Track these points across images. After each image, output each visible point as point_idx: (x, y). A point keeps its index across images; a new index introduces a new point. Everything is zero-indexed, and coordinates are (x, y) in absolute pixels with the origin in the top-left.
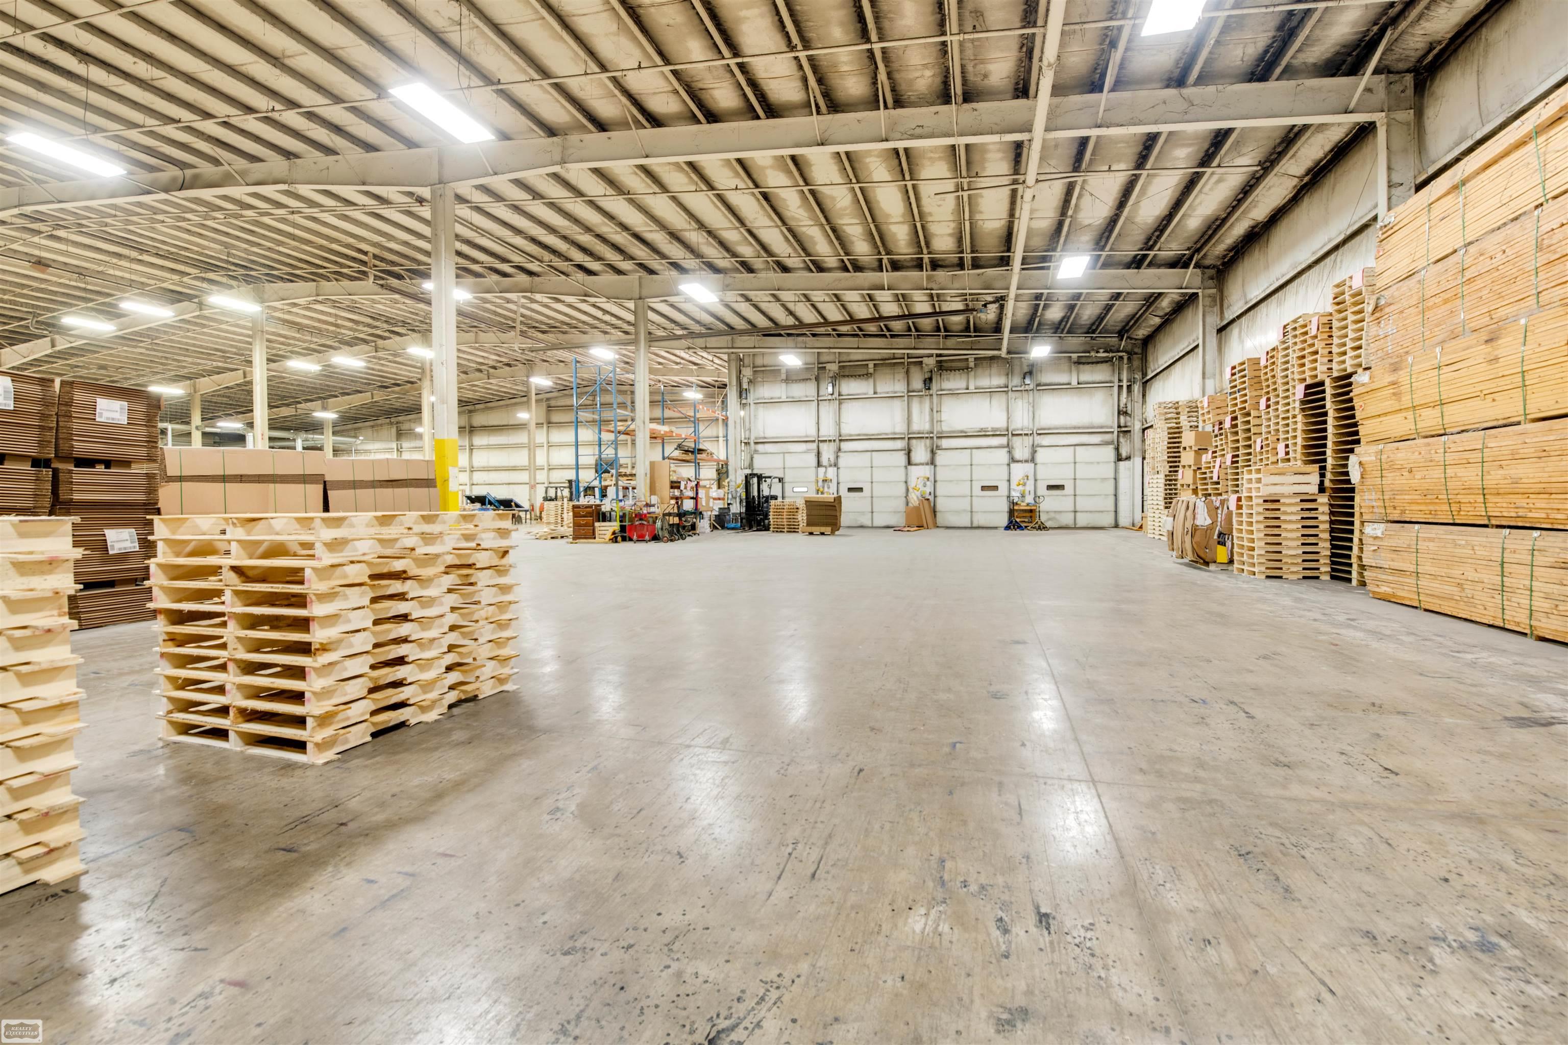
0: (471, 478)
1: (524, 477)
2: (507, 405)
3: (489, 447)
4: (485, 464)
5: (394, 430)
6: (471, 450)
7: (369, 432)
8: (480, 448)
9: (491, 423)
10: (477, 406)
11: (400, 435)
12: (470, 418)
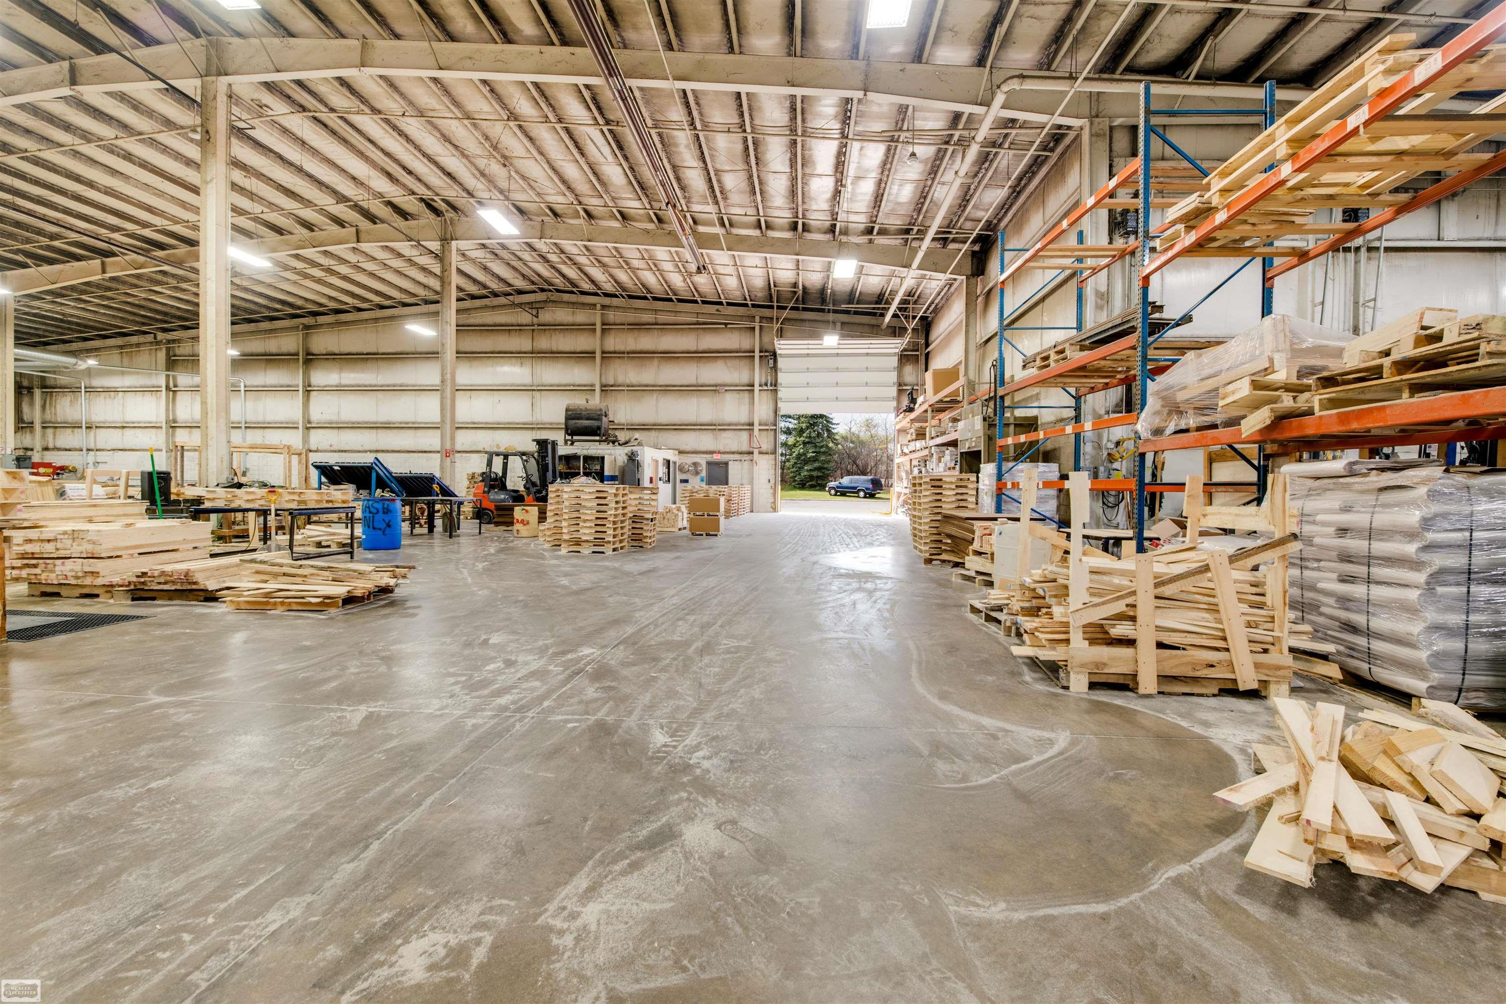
0: (306, 440)
1: (432, 440)
2: (376, 320)
3: (340, 389)
4: (334, 418)
5: (162, 355)
6: (307, 392)
7: (115, 356)
8: (324, 390)
9: (345, 349)
10: (321, 319)
11: (172, 363)
12: (306, 337)
